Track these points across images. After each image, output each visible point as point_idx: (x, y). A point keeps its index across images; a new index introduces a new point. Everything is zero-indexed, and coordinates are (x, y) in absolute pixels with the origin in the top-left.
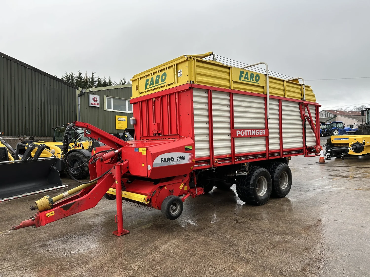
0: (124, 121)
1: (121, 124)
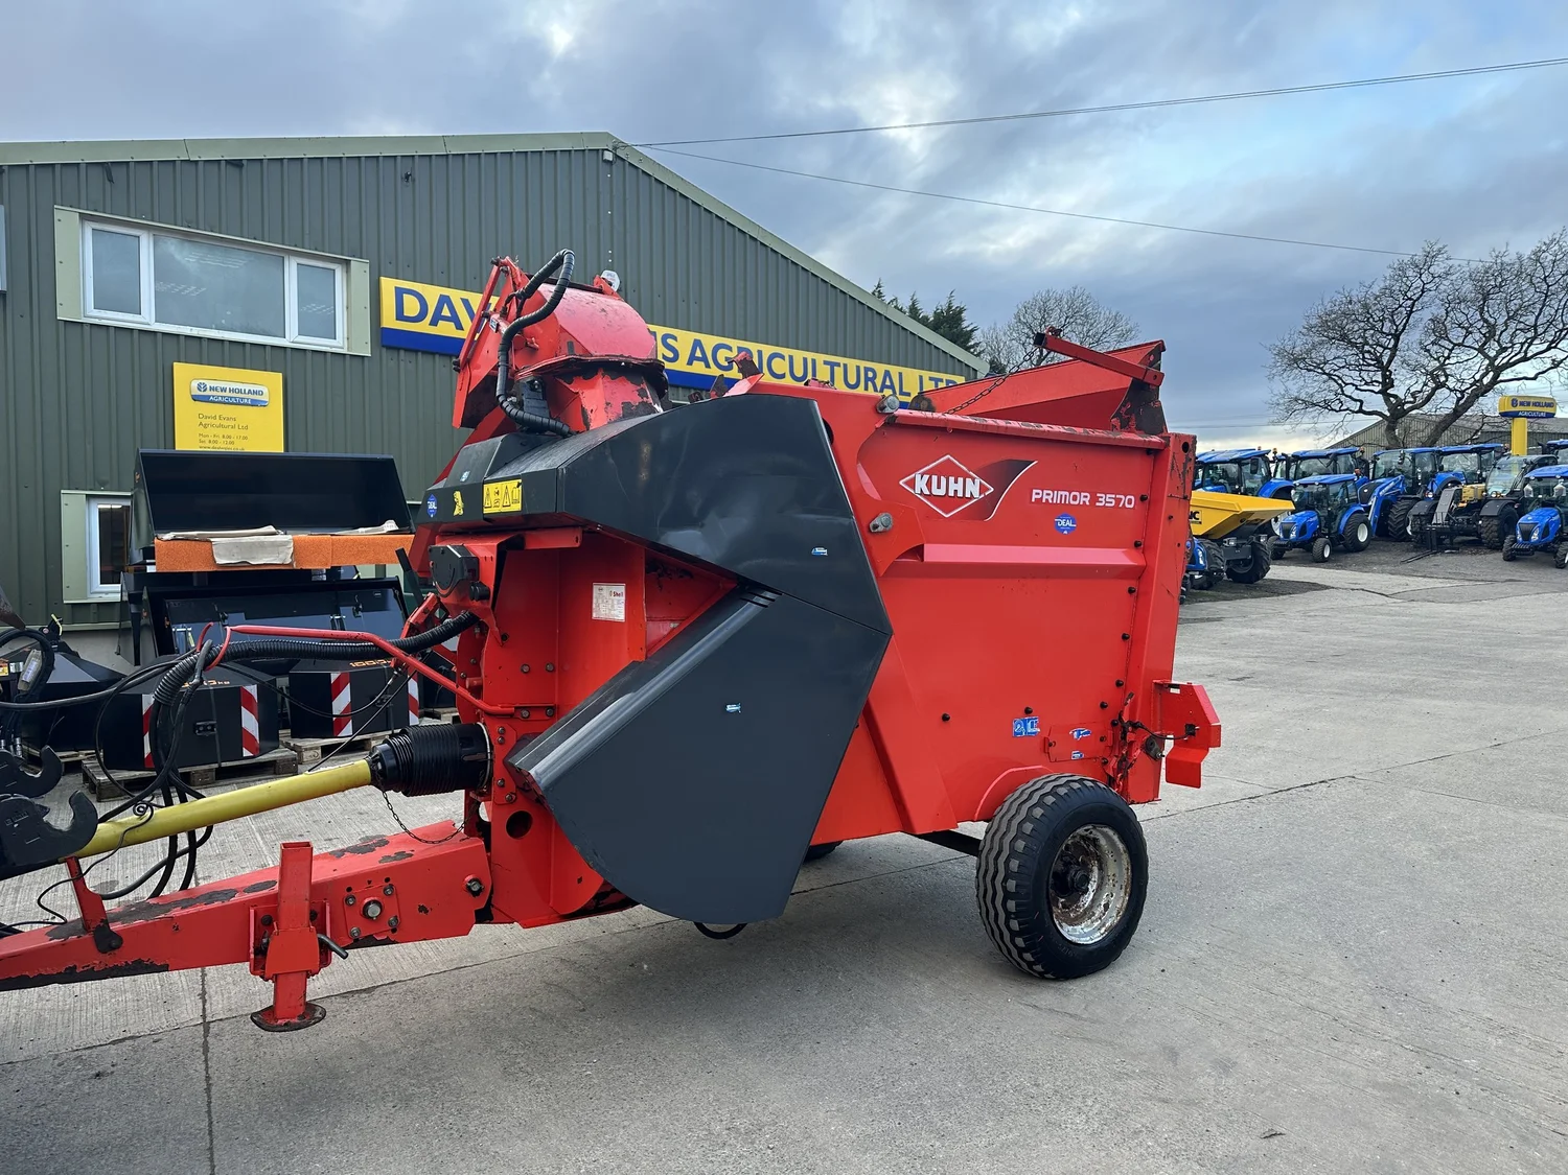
0: (254, 403)
1: (220, 432)
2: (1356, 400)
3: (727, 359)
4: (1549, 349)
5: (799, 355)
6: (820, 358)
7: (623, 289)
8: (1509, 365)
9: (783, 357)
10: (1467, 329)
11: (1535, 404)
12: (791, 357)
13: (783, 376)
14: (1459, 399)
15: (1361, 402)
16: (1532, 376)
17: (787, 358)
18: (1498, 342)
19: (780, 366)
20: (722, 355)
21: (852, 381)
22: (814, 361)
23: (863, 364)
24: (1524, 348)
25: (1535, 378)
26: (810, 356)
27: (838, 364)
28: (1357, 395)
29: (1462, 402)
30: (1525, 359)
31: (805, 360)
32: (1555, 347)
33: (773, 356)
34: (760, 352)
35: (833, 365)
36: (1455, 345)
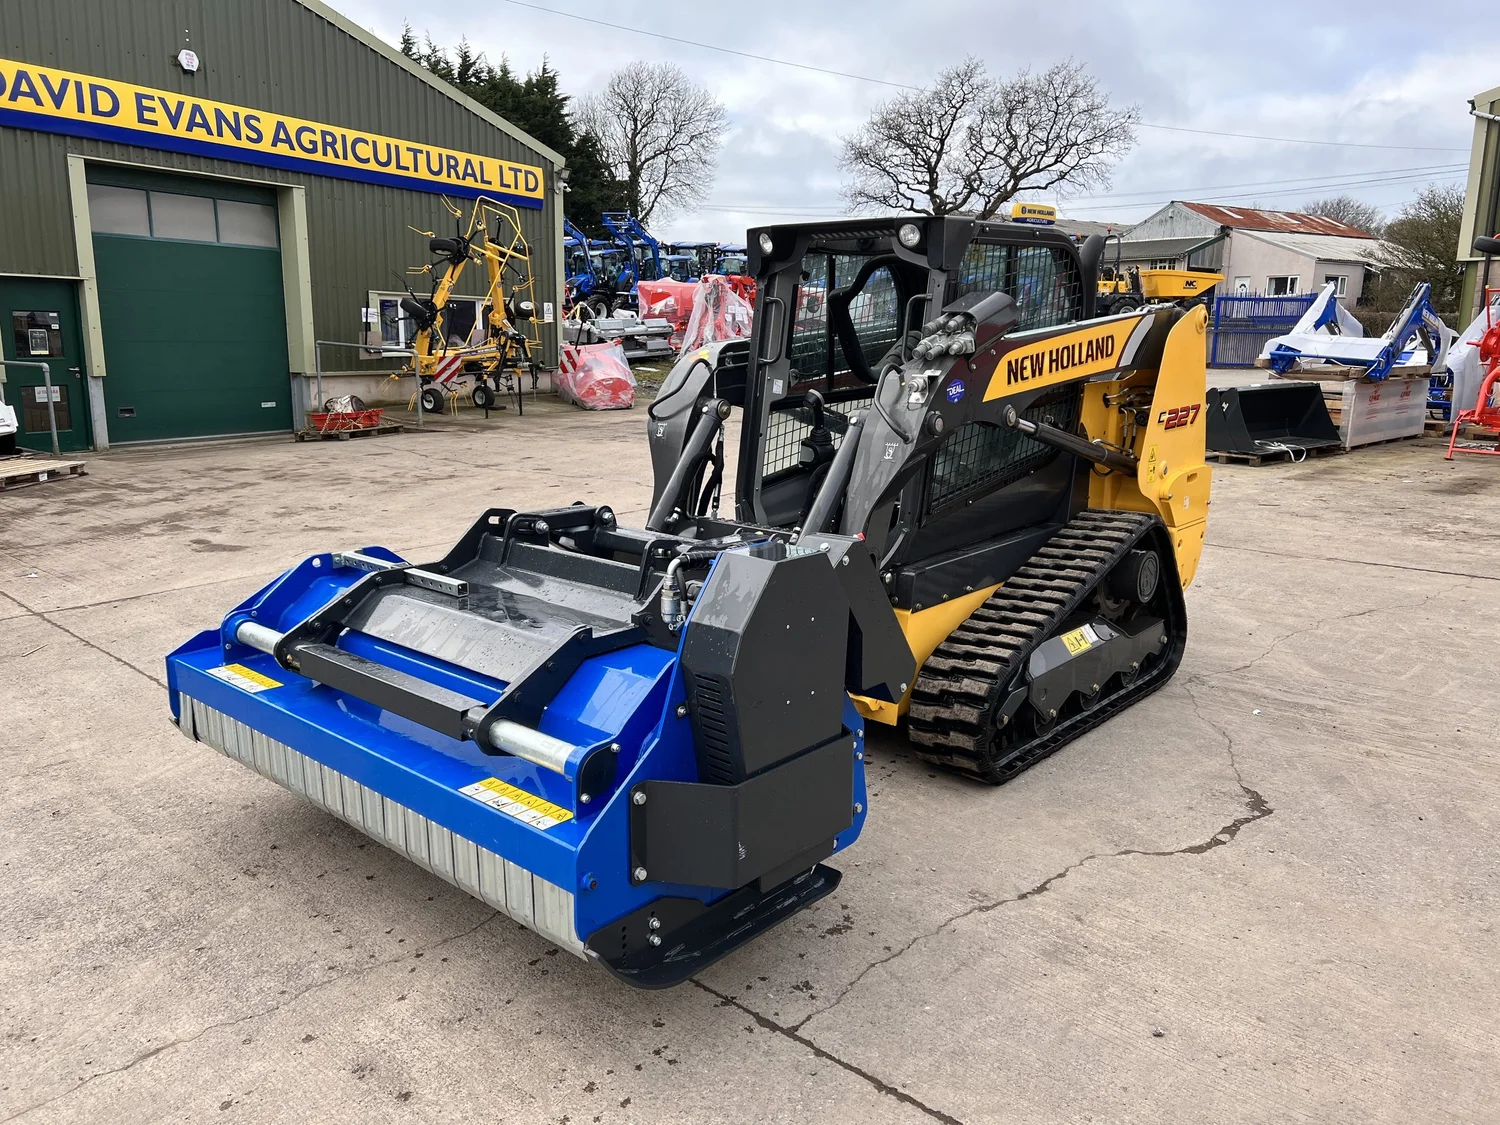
2: (908, 199)
3: (311, 142)
4: (1056, 162)
5: (382, 141)
6: (403, 144)
7: (202, 68)
8: (1025, 175)
9: (366, 142)
10: (998, 138)
11: (1039, 212)
12: (374, 143)
13: (367, 161)
14: (987, 203)
15: (913, 200)
16: (1044, 186)
17: (371, 143)
18: (1020, 153)
19: (364, 151)
20: (306, 137)
21: (435, 167)
22: (397, 147)
23: (445, 152)
24: (1038, 160)
25: (1045, 188)
26: (393, 142)
27: (421, 152)
28: (908, 193)
29: (989, 206)
30: (1038, 170)
31: (388, 146)
32: (1061, 161)
33: (357, 141)
34: (344, 137)
35: (416, 152)
36: (987, 153)
